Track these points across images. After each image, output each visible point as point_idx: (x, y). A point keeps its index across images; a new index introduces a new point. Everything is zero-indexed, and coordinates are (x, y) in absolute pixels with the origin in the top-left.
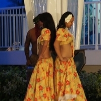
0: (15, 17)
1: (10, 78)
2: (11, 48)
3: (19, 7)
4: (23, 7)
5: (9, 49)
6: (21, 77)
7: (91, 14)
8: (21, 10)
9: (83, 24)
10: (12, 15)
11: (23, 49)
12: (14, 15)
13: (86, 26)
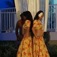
0: (10, 14)
1: (8, 48)
2: (8, 31)
3: (12, 8)
4: (14, 8)
5: (7, 32)
6: (13, 47)
7: (53, 11)
8: (13, 9)
9: (48, 17)
10: (8, 13)
11: (14, 31)
12: (9, 13)
13: (50, 18)
